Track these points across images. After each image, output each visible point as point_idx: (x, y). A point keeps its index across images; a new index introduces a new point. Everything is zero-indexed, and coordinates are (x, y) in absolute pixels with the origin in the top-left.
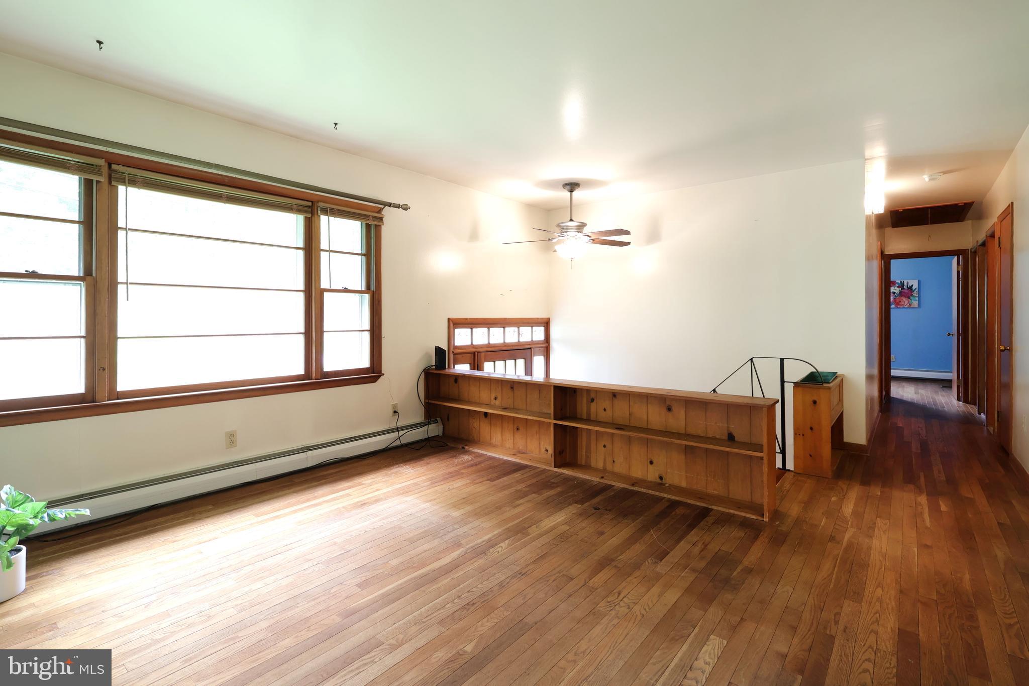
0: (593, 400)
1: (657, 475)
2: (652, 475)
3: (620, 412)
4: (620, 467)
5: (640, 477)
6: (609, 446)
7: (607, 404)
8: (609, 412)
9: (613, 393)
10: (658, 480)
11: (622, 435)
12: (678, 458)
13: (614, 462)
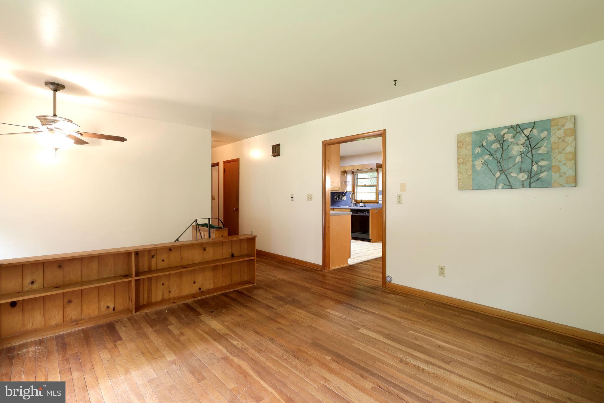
0: (153, 257)
1: (198, 288)
2: (195, 289)
3: (174, 259)
4: (175, 293)
5: (188, 293)
6: (166, 283)
7: (165, 256)
8: (166, 261)
9: (169, 248)
10: (199, 291)
11: (175, 273)
12: (209, 274)
13: (170, 292)
